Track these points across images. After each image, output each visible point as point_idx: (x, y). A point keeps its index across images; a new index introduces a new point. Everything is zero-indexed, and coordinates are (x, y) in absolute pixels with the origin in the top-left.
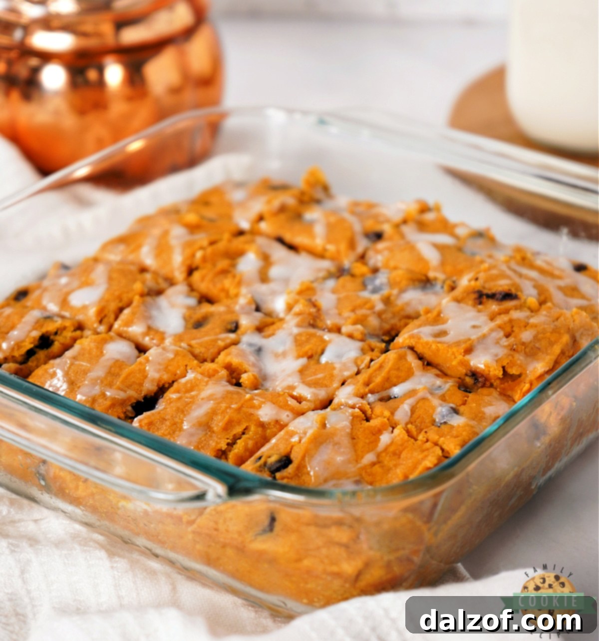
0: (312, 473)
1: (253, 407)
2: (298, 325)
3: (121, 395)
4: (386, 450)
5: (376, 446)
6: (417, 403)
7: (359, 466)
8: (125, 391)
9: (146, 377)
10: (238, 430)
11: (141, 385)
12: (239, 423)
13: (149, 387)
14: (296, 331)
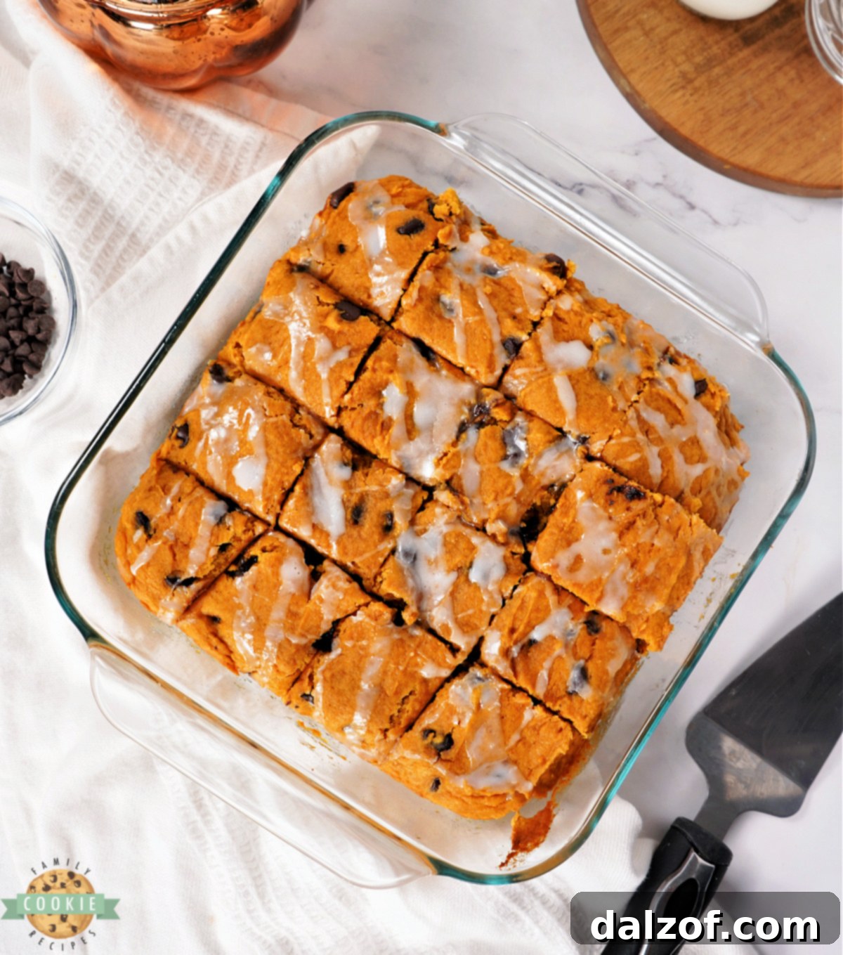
0: (471, 759)
1: (417, 665)
2: (447, 523)
3: (304, 641)
4: (527, 726)
5: (520, 723)
6: (553, 663)
7: (507, 748)
8: (306, 637)
9: (321, 619)
10: (406, 693)
11: (318, 627)
12: (406, 685)
13: (325, 627)
14: (445, 529)
